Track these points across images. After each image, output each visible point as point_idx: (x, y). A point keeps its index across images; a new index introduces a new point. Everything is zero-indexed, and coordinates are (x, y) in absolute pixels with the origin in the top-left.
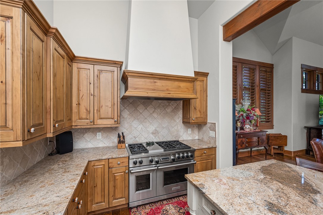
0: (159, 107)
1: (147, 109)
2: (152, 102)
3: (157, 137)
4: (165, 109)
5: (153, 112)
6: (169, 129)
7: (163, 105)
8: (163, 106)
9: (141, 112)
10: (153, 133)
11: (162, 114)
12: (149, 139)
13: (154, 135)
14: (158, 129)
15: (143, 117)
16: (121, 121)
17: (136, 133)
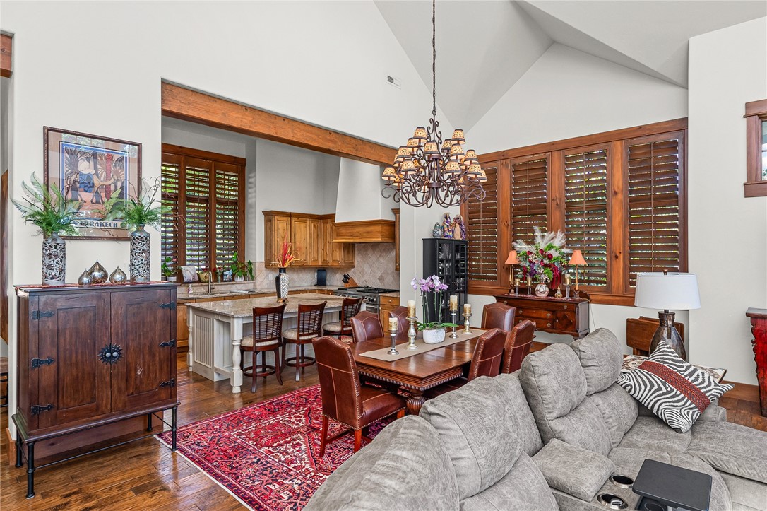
1: (374, 253)
3: (382, 284)
4: (390, 253)
5: (380, 256)
6: (394, 277)
7: (388, 248)
8: (388, 250)
9: (370, 255)
10: (379, 279)
11: (387, 258)
12: (376, 284)
13: (380, 281)
14: (383, 275)
15: (371, 261)
16: (356, 264)
17: (367, 277)
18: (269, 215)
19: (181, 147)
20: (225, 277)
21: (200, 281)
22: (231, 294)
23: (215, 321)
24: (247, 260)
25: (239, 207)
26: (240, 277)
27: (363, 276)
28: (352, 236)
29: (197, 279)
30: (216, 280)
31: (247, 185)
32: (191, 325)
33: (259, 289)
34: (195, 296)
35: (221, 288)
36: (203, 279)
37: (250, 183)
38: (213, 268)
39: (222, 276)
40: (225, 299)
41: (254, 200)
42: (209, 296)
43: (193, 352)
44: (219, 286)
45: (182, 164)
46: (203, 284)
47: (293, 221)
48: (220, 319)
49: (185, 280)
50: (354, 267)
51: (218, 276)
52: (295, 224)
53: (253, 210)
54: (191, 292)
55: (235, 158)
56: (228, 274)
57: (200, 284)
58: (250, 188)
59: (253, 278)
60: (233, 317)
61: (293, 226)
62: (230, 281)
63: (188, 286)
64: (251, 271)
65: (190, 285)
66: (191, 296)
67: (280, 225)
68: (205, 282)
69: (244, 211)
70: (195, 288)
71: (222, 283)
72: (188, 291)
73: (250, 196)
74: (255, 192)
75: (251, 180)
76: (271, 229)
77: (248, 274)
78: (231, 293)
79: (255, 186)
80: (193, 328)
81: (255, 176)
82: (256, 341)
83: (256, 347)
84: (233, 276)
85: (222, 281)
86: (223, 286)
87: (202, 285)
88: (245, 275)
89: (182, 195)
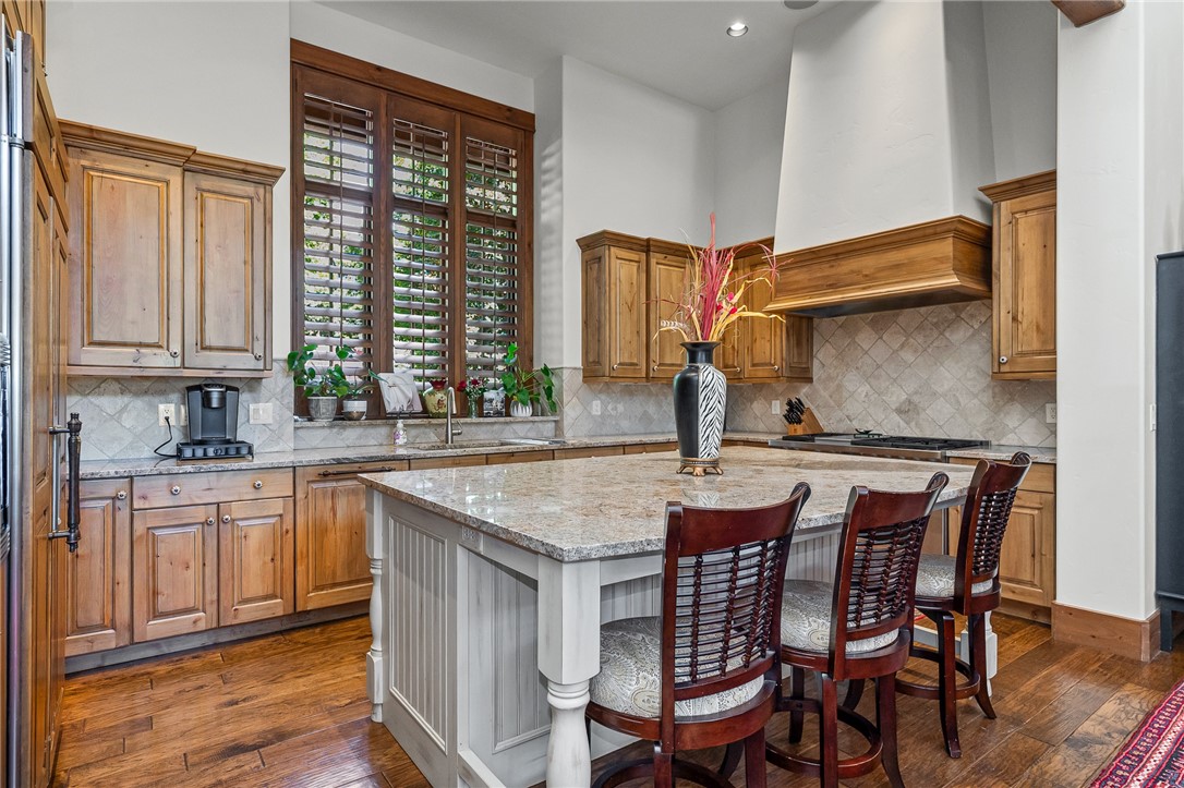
0: (920, 328)
1: (881, 338)
2: (898, 315)
3: (913, 424)
4: (942, 334)
5: (902, 346)
6: (958, 402)
7: (935, 320)
8: (936, 325)
9: (866, 347)
10: (899, 411)
11: (930, 350)
12: (889, 426)
13: (903, 416)
14: (916, 399)
15: (870, 361)
16: (817, 372)
17: (852, 408)
18: (594, 247)
19: (379, 69)
20: (486, 405)
21: (426, 413)
22: (504, 449)
23: (461, 554)
24: (537, 367)
25: (520, 232)
26: (524, 404)
27: (839, 405)
28: (834, 286)
29: (418, 408)
30: (464, 412)
31: (539, 178)
32: (378, 553)
33: (572, 438)
34: (411, 452)
35: (479, 434)
36: (432, 409)
37: (546, 171)
38: (458, 381)
39: (481, 401)
40: (488, 459)
41: (556, 210)
42: (449, 452)
43: (386, 651)
44: (473, 428)
45: (383, 112)
46: (434, 421)
47: (653, 261)
48: (481, 549)
49: (389, 409)
50: (810, 380)
51: (470, 403)
52: (659, 271)
53: (553, 238)
54: (401, 441)
55: (510, 109)
56: (494, 397)
57: (425, 421)
58: (545, 184)
59: (554, 408)
60: (554, 557)
61: (652, 274)
62: (498, 414)
63: (395, 425)
64: (549, 392)
65: (400, 424)
66: (401, 452)
67: (622, 270)
68: (438, 416)
69: (530, 245)
70: (414, 432)
71: (481, 420)
72: (394, 436)
73: (544, 204)
74: (560, 189)
75: (547, 164)
76: (598, 280)
77: (543, 399)
78: (502, 444)
79: (560, 174)
80: (385, 561)
81: (560, 149)
82: (673, 692)
83: (678, 727)
84: (507, 402)
85: (481, 415)
86: (484, 428)
87: (430, 425)
88: (534, 401)
89: (383, 193)
